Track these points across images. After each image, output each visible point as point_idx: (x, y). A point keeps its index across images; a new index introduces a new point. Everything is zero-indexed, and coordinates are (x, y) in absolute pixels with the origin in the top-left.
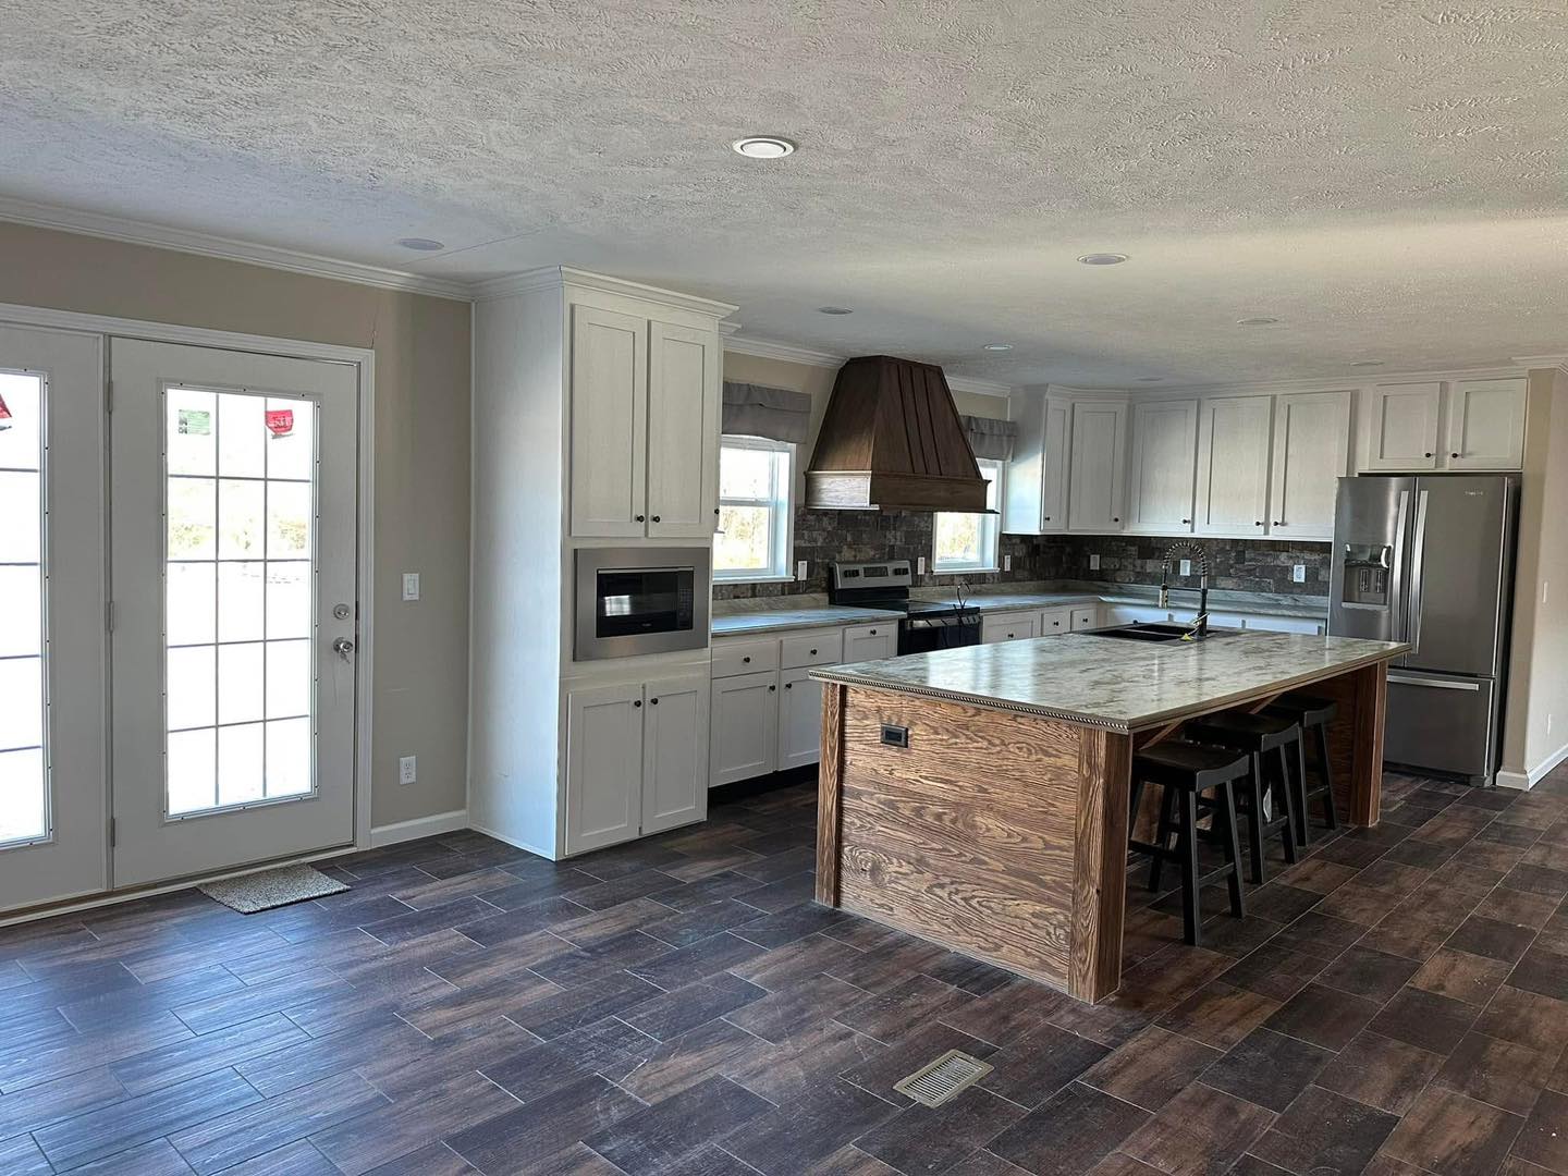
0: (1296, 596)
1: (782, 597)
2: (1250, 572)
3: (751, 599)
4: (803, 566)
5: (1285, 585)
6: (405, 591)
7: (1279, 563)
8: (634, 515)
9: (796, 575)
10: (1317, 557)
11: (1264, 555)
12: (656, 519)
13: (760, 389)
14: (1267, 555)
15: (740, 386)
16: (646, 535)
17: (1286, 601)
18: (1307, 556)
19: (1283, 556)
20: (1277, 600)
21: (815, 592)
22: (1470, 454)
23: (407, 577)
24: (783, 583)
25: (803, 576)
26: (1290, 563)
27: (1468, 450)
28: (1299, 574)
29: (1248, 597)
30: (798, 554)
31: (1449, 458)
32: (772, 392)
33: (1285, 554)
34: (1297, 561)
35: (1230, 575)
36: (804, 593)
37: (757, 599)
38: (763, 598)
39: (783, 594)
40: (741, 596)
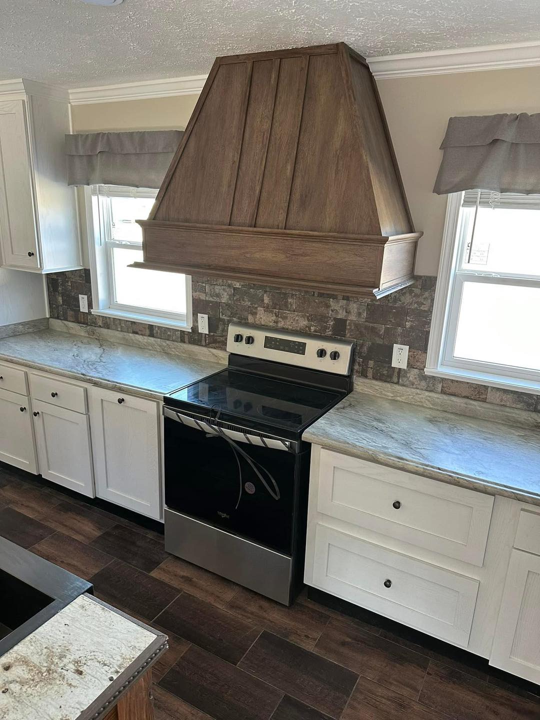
3: (147, 338)
4: (203, 321)
9: (195, 326)
24: (182, 332)
30: (197, 306)
37: (152, 339)
38: (159, 340)
39: (183, 341)
40: (140, 332)
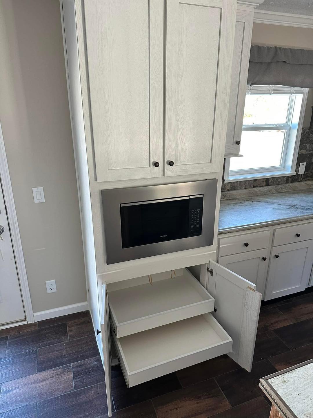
1: (286, 185)
3: (265, 187)
4: (303, 166)
6: (35, 198)
8: (152, 161)
9: (297, 171)
12: (171, 164)
13: (285, 50)
15: (269, 49)
16: (164, 174)
21: (309, 180)
23: (35, 190)
24: (288, 177)
25: (302, 171)
30: (300, 158)
32: (293, 51)
36: (301, 181)
37: (269, 187)
38: (274, 186)
39: (287, 182)
40: (259, 185)
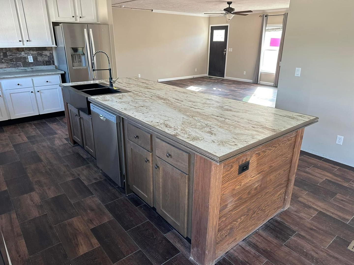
0: (32, 67)
2: (11, 60)
5: (26, 64)
7: (22, 56)
10: (35, 53)
11: (15, 53)
14: (17, 53)
17: (29, 69)
18: (32, 52)
19: (23, 53)
20: (25, 70)
22: (84, 17)
26: (26, 56)
27: (83, 15)
28: (31, 59)
29: (13, 70)
31: (78, 18)
33: (23, 52)
34: (28, 54)
35: (3, 62)
